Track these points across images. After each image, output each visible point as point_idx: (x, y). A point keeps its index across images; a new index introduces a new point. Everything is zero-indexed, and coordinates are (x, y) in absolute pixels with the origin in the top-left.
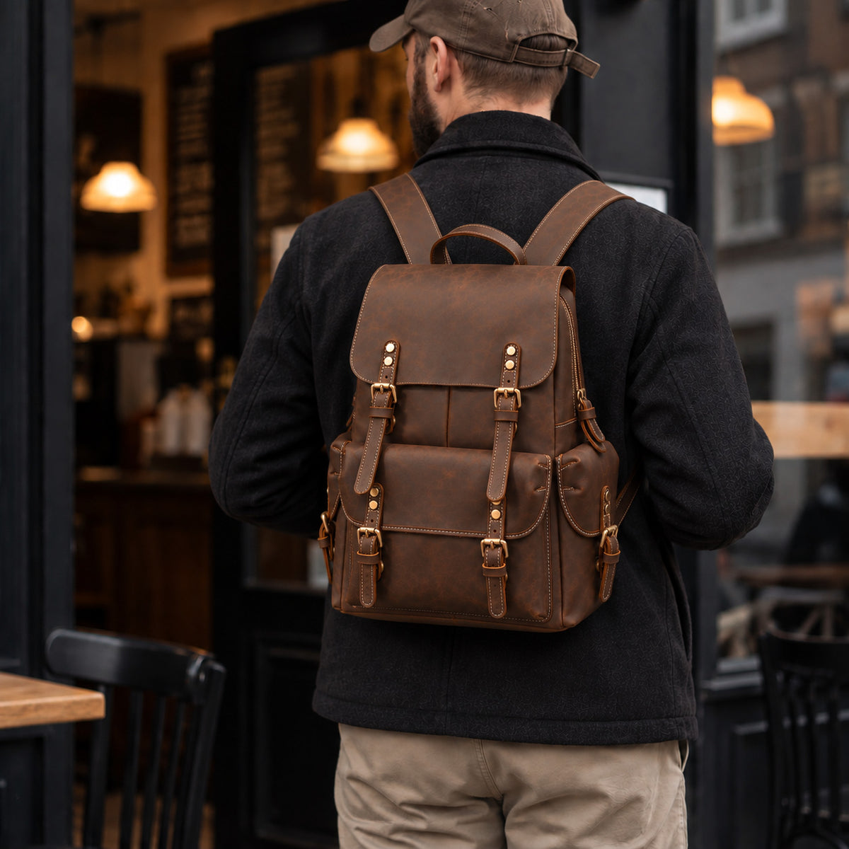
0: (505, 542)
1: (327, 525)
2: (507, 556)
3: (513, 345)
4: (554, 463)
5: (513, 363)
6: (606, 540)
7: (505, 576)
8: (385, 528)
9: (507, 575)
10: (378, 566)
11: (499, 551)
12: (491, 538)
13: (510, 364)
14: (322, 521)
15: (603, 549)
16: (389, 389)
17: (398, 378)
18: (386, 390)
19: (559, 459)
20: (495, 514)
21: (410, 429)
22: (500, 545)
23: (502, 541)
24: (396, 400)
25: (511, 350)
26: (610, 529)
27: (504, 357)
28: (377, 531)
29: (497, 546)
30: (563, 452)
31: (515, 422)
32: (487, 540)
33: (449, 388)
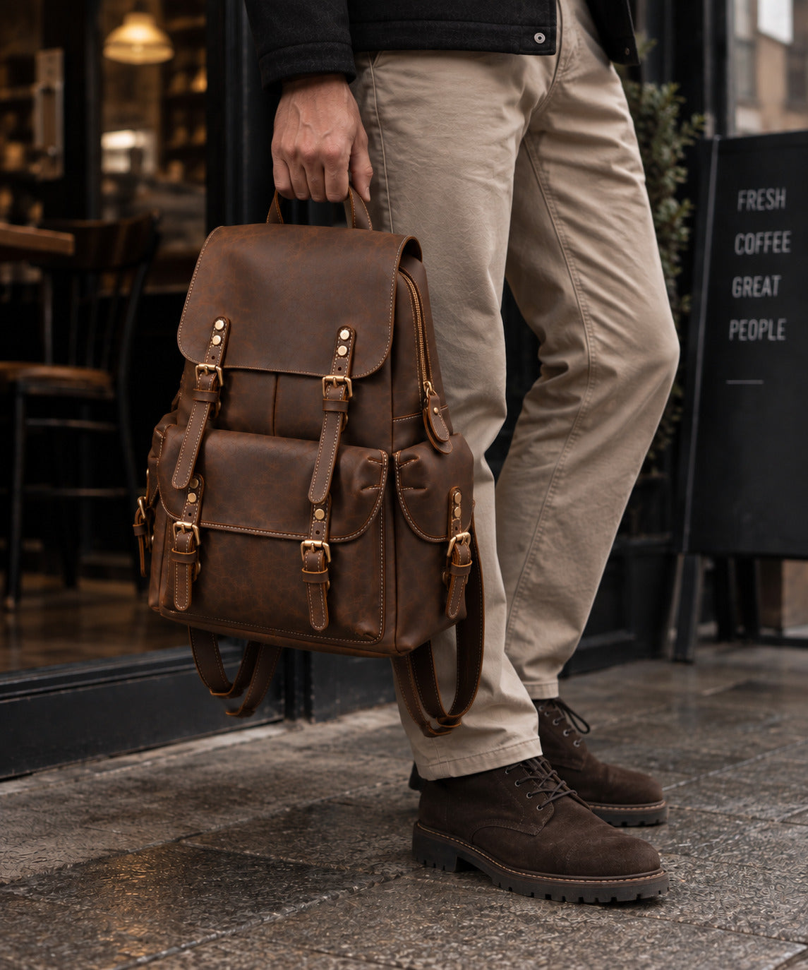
0: (327, 545)
1: (144, 510)
2: (329, 560)
3: (347, 328)
4: (391, 459)
5: (346, 348)
6: (454, 549)
7: (326, 583)
8: (204, 524)
9: (329, 583)
10: (194, 566)
11: (320, 555)
12: (313, 539)
13: (342, 350)
14: (139, 506)
15: (451, 559)
16: (215, 371)
17: (226, 361)
18: (211, 372)
19: (397, 455)
20: (319, 514)
21: (233, 413)
22: (322, 548)
23: (324, 544)
24: (222, 383)
25: (345, 334)
26: (459, 536)
27: (337, 342)
28: (195, 527)
29: (317, 549)
30: (402, 449)
31: (344, 413)
32: (308, 542)
33: (277, 374)
